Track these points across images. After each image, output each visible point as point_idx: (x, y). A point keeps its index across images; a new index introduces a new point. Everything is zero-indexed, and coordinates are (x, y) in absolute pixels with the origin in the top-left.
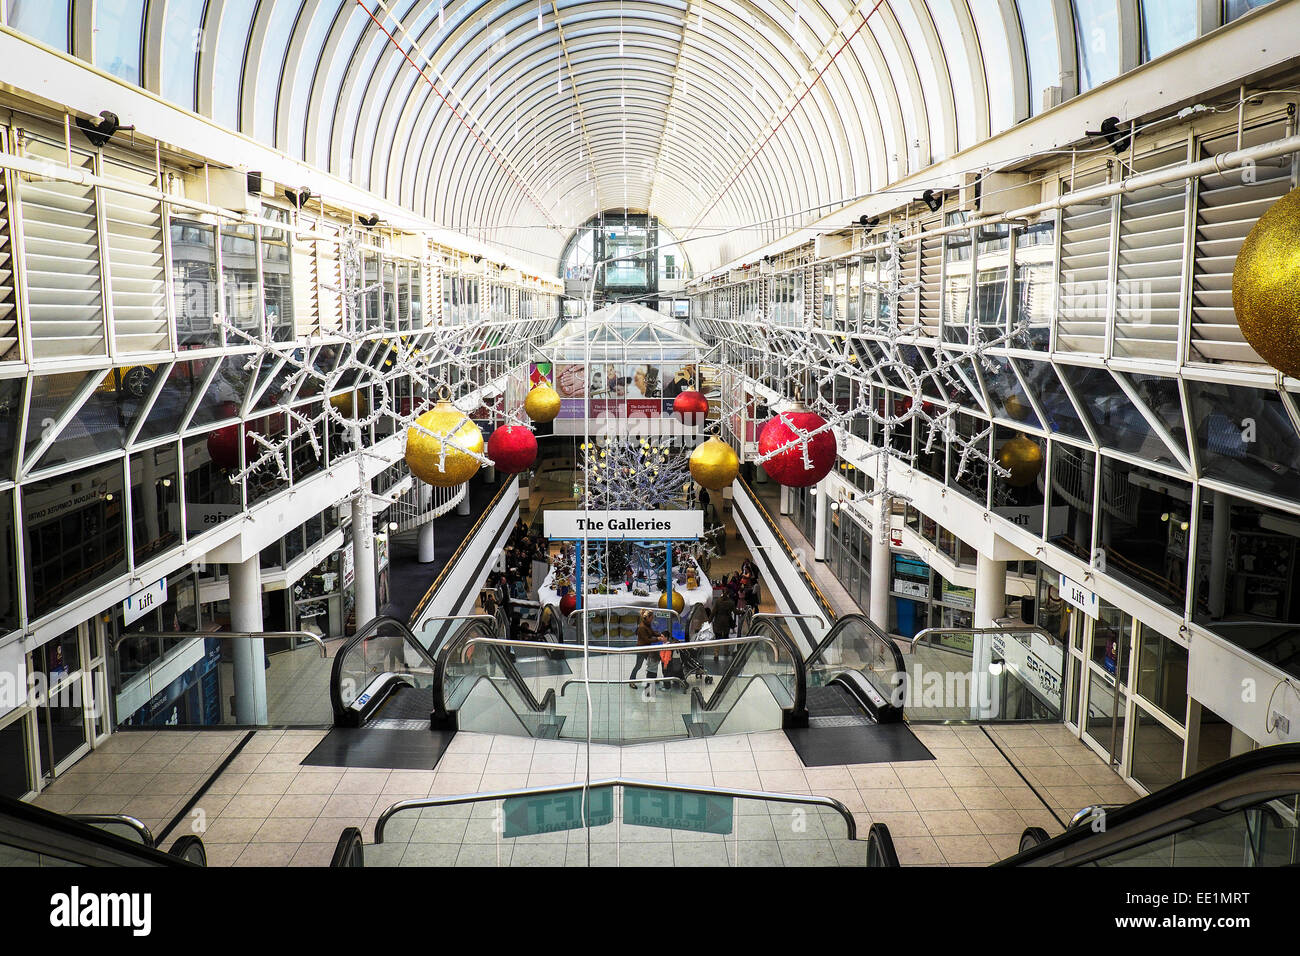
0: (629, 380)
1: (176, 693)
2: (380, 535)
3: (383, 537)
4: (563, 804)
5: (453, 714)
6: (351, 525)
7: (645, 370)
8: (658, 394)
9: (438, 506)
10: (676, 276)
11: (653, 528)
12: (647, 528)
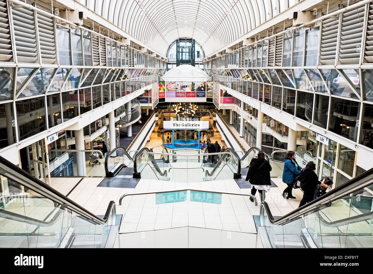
0: (187, 86)
1: (61, 169)
2: (117, 128)
3: (118, 129)
4: (173, 195)
5: (140, 173)
6: (109, 125)
7: (191, 83)
8: (195, 90)
9: (133, 121)
10: (200, 57)
11: (195, 126)
12: (193, 126)
